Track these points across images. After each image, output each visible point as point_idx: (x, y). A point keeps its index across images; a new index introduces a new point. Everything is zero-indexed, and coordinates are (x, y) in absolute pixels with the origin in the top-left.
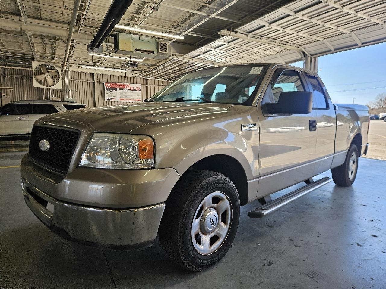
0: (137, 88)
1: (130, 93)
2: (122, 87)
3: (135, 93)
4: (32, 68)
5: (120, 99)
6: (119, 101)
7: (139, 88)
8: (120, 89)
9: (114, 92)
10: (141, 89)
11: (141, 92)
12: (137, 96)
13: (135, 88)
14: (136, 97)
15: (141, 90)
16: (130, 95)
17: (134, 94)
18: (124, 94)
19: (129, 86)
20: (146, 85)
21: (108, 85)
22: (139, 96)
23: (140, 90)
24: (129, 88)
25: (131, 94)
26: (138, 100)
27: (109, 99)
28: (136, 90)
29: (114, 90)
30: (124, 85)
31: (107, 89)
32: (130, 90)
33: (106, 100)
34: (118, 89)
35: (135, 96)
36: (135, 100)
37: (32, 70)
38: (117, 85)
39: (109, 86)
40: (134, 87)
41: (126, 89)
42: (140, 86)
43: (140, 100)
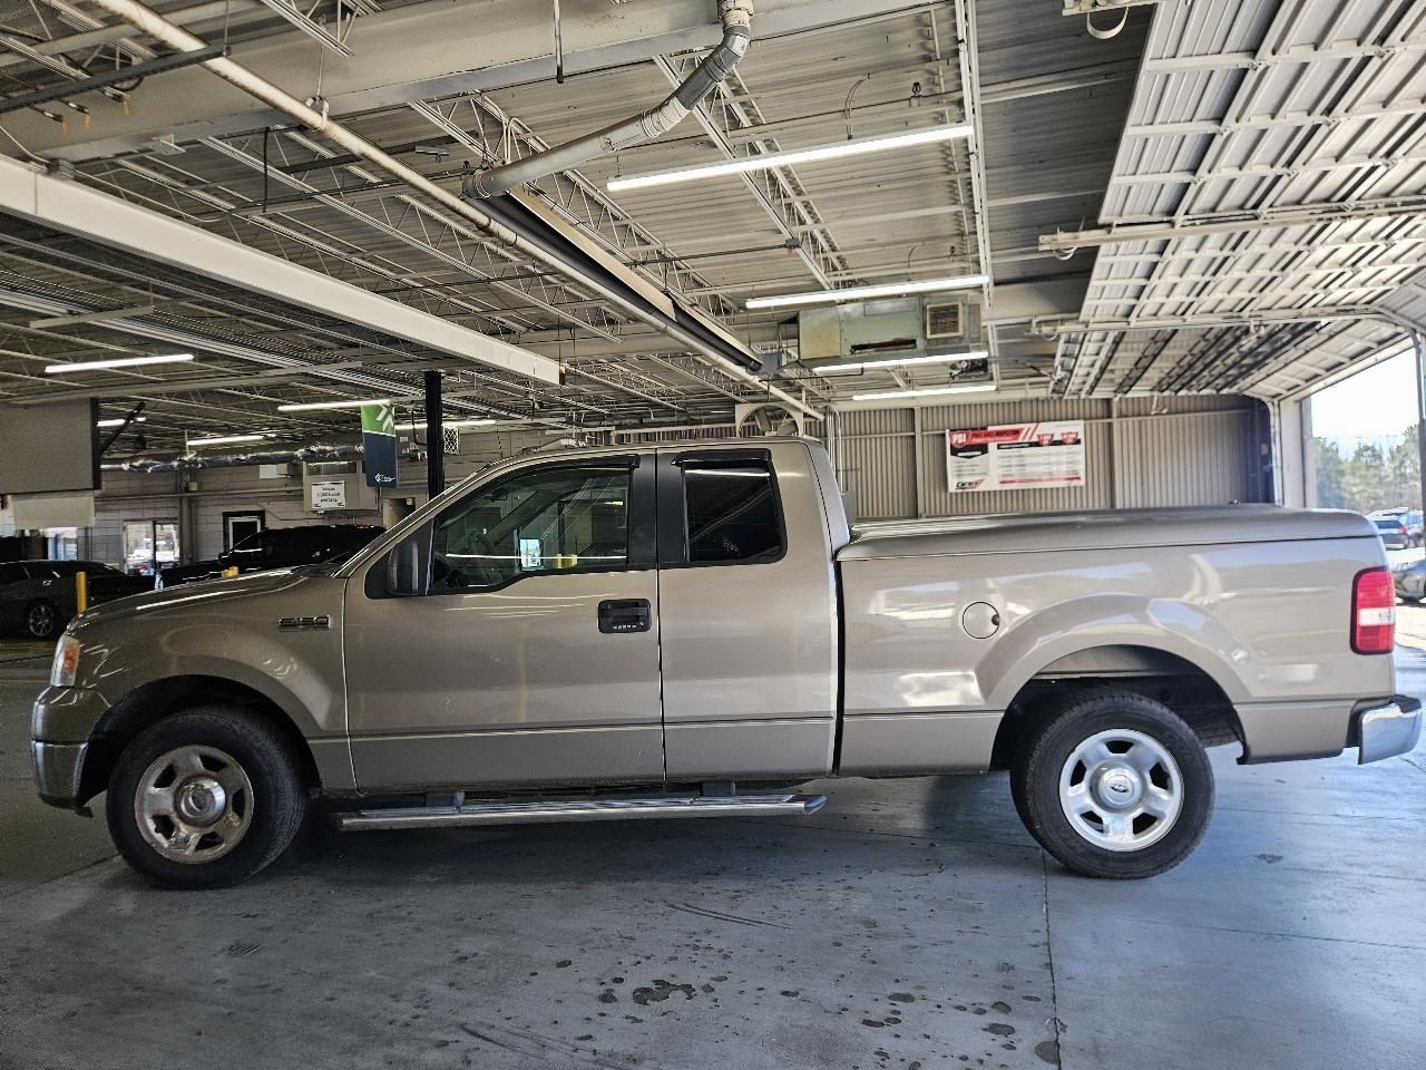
0: (1065, 436)
1: (1038, 455)
2: (1007, 440)
3: (1058, 454)
4: (734, 421)
5: (1002, 482)
6: (999, 487)
7: (1074, 436)
8: (999, 448)
9: (979, 459)
10: (1081, 436)
11: (1081, 447)
12: (1068, 463)
13: (1057, 437)
14: (1064, 468)
15: (1083, 441)
16: (1039, 464)
17: (1054, 459)
18: (1014, 461)
19: (1036, 433)
20: (1109, 420)
21: (960, 438)
22: (1072, 462)
23: (1078, 442)
24: (1035, 439)
25: (1041, 460)
26: (1072, 479)
27: (963, 484)
28: (1061, 443)
29: (979, 453)
30: (1017, 432)
31: (955, 451)
32: (1037, 444)
33: (952, 488)
34: (992, 446)
35: (1058, 463)
36: (1058, 479)
37: (735, 428)
38: (989, 435)
39: (960, 441)
40: (1052, 436)
41: (1021, 445)
42: (1077, 427)
43: (1078, 478)
